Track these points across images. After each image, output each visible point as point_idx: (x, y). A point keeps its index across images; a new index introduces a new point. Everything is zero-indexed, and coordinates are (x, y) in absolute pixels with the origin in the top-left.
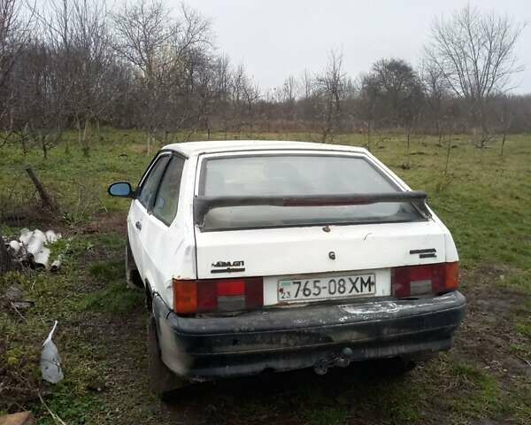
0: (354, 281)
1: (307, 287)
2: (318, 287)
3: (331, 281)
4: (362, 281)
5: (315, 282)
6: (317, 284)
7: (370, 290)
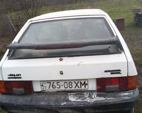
0: (77, 83)
1: (54, 85)
2: (59, 85)
3: (65, 83)
4: (81, 83)
5: (57, 83)
6: (58, 84)
7: (85, 87)
